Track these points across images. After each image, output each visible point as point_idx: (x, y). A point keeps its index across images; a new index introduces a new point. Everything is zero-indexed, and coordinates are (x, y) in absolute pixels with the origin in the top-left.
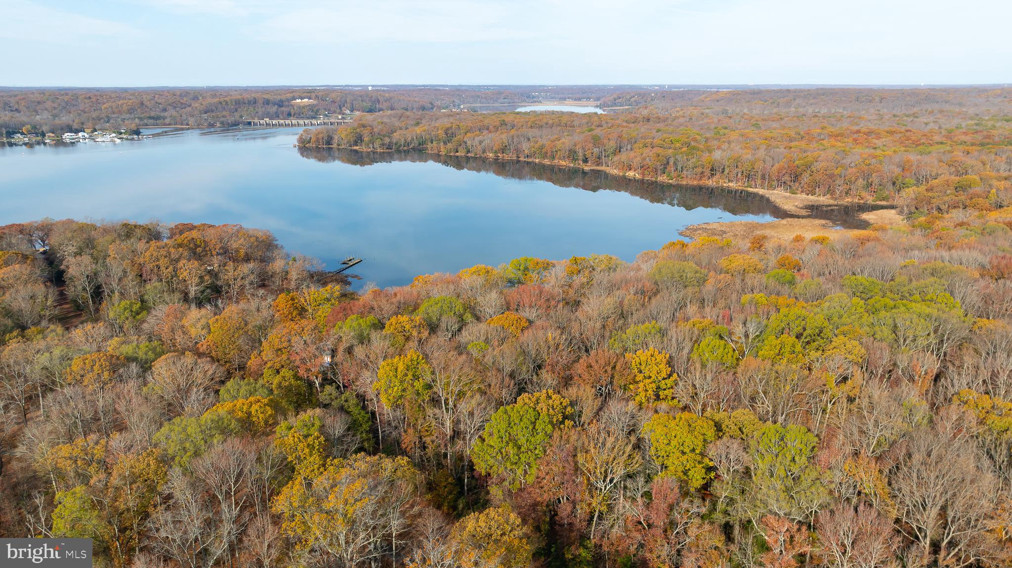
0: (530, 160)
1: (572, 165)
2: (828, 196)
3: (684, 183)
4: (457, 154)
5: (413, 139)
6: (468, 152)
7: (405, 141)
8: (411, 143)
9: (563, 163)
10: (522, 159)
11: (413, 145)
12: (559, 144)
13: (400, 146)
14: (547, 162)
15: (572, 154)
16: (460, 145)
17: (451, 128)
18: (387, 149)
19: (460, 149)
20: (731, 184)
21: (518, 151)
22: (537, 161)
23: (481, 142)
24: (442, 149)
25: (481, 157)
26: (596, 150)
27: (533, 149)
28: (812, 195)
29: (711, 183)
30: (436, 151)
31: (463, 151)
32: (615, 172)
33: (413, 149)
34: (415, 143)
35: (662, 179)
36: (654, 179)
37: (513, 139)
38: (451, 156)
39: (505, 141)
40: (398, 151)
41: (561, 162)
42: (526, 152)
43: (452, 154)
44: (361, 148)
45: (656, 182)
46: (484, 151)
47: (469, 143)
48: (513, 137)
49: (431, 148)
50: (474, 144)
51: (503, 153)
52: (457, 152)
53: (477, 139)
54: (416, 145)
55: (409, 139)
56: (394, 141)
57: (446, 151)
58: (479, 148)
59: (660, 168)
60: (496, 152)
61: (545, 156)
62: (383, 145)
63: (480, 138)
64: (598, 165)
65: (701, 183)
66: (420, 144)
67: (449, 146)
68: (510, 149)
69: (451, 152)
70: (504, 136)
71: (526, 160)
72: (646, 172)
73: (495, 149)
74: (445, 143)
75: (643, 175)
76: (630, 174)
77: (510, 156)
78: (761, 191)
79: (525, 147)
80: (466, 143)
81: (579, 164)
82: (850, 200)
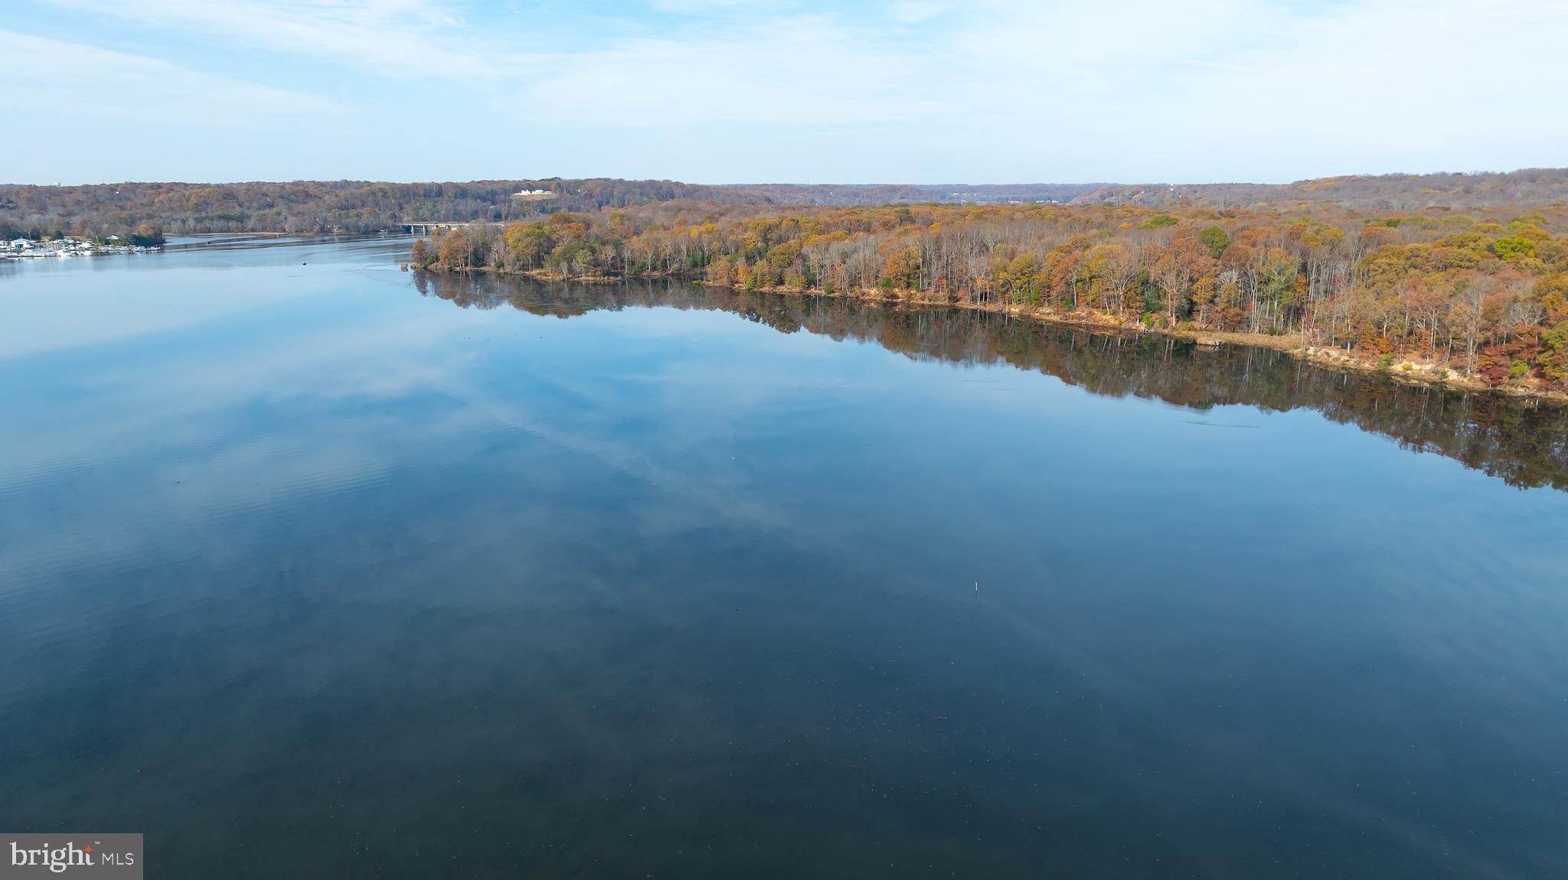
0: (991, 308)
1: (1142, 327)
4: (782, 289)
5: (678, 251)
6: (811, 283)
7: (657, 255)
8: (672, 260)
9: (1109, 319)
10: (965, 304)
11: (675, 266)
12: (1094, 256)
13: (643, 267)
14: (1048, 314)
15: (1143, 292)
16: (790, 264)
17: (778, 226)
18: (607, 274)
19: (789, 274)
21: (955, 281)
22: (1015, 310)
23: (845, 256)
24: (741, 277)
25: (845, 298)
26: (1230, 279)
27: (1003, 275)
30: (725, 282)
31: (796, 281)
33: (678, 275)
34: (683, 262)
37: (939, 248)
38: (763, 294)
39: (915, 250)
40: (639, 281)
41: (1098, 314)
42: (979, 283)
43: (766, 289)
44: (547, 274)
46: (854, 282)
47: (813, 259)
48: (938, 241)
49: (717, 272)
50: (827, 262)
51: (909, 286)
52: (781, 282)
53: (836, 247)
54: (685, 265)
55: (669, 252)
56: (628, 255)
57: (750, 280)
58: (841, 271)
60: (888, 284)
61: (1044, 295)
62: (597, 264)
63: (846, 244)
64: (1234, 327)
66: (695, 265)
67: (761, 266)
68: (929, 275)
69: (763, 285)
70: (911, 240)
71: (978, 306)
73: (884, 274)
74: (750, 259)
77: (928, 296)
79: (978, 269)
80: (805, 258)
81: (1166, 324)
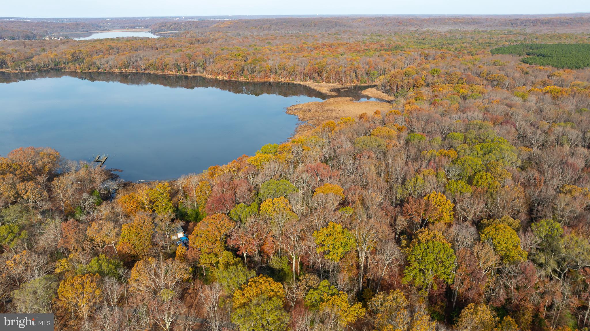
0: (146, 72)
1: (178, 74)
2: (338, 83)
3: (256, 81)
4: (90, 71)
6: (99, 69)
7: (44, 63)
8: (49, 65)
9: (171, 73)
10: (140, 71)
12: (167, 60)
13: (41, 67)
14: (159, 72)
15: (177, 67)
16: (91, 65)
18: (31, 70)
19: (92, 67)
20: (283, 80)
21: (137, 66)
22: (152, 72)
23: (107, 62)
24: (78, 68)
25: (109, 72)
26: (192, 64)
27: (148, 65)
28: (329, 83)
29: (271, 79)
30: (73, 70)
31: (94, 69)
32: (210, 76)
33: (51, 69)
34: (52, 65)
35: (242, 79)
36: (237, 80)
37: (131, 59)
38: (85, 73)
39: (125, 60)
40: (40, 71)
41: (169, 72)
42: (142, 67)
43: (86, 71)
44: (7, 70)
45: (238, 81)
46: (111, 68)
47: (98, 63)
49: (68, 67)
50: (102, 64)
51: (125, 68)
52: (90, 69)
53: (103, 60)
54: (53, 66)
55: (47, 62)
56: (35, 64)
57: (81, 69)
58: (107, 66)
59: (240, 73)
60: (120, 68)
61: (157, 69)
62: (27, 67)
64: (194, 73)
65: (266, 80)
66: (55, 65)
67: (83, 65)
68: (130, 65)
70: (123, 57)
71: (143, 72)
72: (231, 76)
73: (118, 66)
75: (229, 77)
76: (220, 77)
77: (131, 70)
78: (302, 83)
79: (141, 63)
80: (95, 63)
81: (182, 73)
82: (349, 84)
